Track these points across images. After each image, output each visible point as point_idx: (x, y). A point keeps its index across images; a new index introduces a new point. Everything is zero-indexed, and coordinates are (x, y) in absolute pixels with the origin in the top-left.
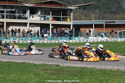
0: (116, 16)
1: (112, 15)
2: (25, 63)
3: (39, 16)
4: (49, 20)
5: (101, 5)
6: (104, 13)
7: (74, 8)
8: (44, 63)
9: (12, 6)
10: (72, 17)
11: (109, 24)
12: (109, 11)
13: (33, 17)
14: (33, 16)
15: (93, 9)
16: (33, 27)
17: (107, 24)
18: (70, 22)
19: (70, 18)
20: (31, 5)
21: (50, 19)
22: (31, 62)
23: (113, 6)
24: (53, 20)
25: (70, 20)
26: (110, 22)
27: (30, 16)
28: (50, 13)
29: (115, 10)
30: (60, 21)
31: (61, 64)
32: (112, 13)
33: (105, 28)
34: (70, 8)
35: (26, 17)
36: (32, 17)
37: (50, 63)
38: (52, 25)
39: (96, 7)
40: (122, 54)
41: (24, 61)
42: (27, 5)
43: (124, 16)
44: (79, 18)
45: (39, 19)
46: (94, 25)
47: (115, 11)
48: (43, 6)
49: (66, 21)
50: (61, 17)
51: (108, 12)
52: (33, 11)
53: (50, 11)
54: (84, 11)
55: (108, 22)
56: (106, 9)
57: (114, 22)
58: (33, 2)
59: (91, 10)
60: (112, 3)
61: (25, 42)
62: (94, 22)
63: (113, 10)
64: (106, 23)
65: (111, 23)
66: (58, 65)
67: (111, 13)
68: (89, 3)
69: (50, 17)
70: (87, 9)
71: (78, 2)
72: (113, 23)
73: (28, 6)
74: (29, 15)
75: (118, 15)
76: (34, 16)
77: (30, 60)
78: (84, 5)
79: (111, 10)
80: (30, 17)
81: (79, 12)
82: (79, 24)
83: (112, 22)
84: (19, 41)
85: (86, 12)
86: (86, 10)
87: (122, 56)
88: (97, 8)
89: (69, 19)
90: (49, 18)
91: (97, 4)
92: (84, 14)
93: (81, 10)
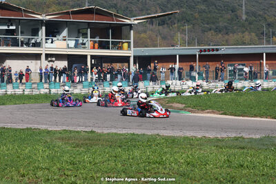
0: (226, 37)
1: (220, 35)
2: (31, 129)
3: (65, 40)
4: (84, 48)
5: (196, 15)
6: (204, 31)
7: (136, 22)
8: (67, 128)
9: (10, 20)
10: (132, 41)
11: (207, 53)
12: (213, 26)
13: (52, 43)
14: (52, 39)
15: (179, 24)
16: (53, 61)
17: (203, 53)
18: (128, 50)
19: (129, 43)
20: (48, 18)
21: (87, 45)
22: (43, 127)
23: (222, 17)
24: (94, 48)
25: (129, 47)
26: (209, 50)
27: (46, 39)
28: (87, 34)
29: (226, 24)
30: (108, 48)
31: (99, 131)
32: (220, 31)
33: (199, 61)
34: (128, 22)
35: (38, 41)
36: (50, 41)
37: (79, 129)
38: (92, 57)
39: (185, 20)
40: (221, 112)
41: (29, 126)
42: (39, 17)
43: (243, 37)
44: (150, 43)
45: (65, 46)
46: (178, 56)
47: (226, 28)
48: (72, 20)
49: (121, 48)
50: (110, 40)
51: (210, 30)
52: (53, 30)
53: (87, 29)
54: (161, 27)
55: (205, 51)
56: (208, 24)
57: (217, 50)
58: (54, 11)
59: (176, 25)
60: (219, 10)
61: (36, 92)
62: (178, 50)
63: (221, 24)
64: (201, 51)
65: (211, 53)
66: (92, 132)
67: (218, 30)
68: (172, 10)
69: (88, 41)
70: (167, 24)
71: (147, 10)
72: (215, 53)
73: (42, 20)
74: (44, 37)
75: (231, 35)
76: (54, 39)
77: (42, 124)
78: (156, 15)
79: (218, 25)
80: (46, 42)
81: (152, 30)
82: (147, 54)
83: (213, 50)
84: (24, 91)
85: (164, 30)
86: (166, 26)
87: (222, 114)
88: (188, 21)
89: (125, 45)
90: (84, 44)
91: (189, 12)
92: (160, 34)
93: (154, 26)
